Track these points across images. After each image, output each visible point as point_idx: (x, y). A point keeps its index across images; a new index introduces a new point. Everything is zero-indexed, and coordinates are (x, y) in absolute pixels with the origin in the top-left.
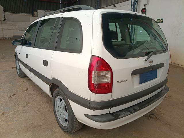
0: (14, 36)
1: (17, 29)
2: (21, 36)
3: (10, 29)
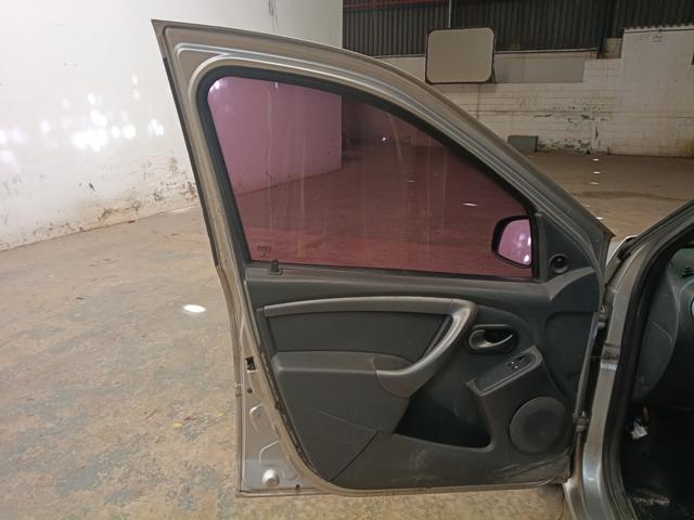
0: (510, 137)
1: (526, 111)
2: (537, 138)
3: (504, 112)
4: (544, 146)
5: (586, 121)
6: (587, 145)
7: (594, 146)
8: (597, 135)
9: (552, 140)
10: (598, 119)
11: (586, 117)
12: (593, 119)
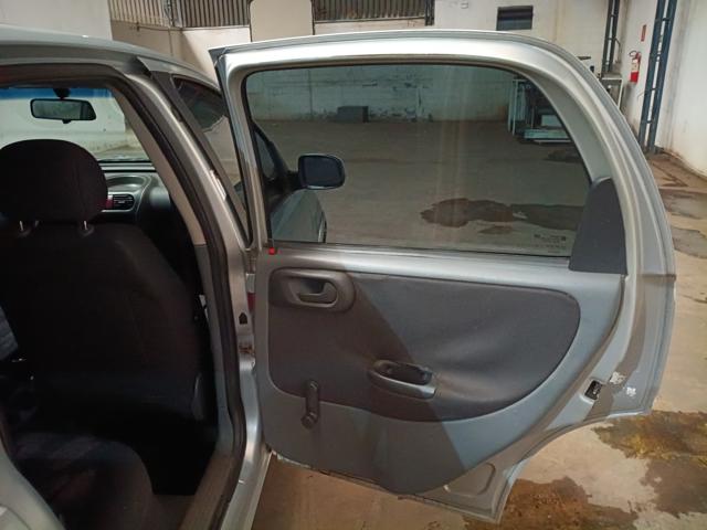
0: (339, 109)
1: (355, 81)
2: (366, 109)
3: (334, 83)
4: (373, 116)
5: (411, 89)
6: (414, 112)
7: (419, 114)
8: (420, 102)
9: (380, 109)
10: (420, 87)
11: (408, 85)
12: (416, 87)
